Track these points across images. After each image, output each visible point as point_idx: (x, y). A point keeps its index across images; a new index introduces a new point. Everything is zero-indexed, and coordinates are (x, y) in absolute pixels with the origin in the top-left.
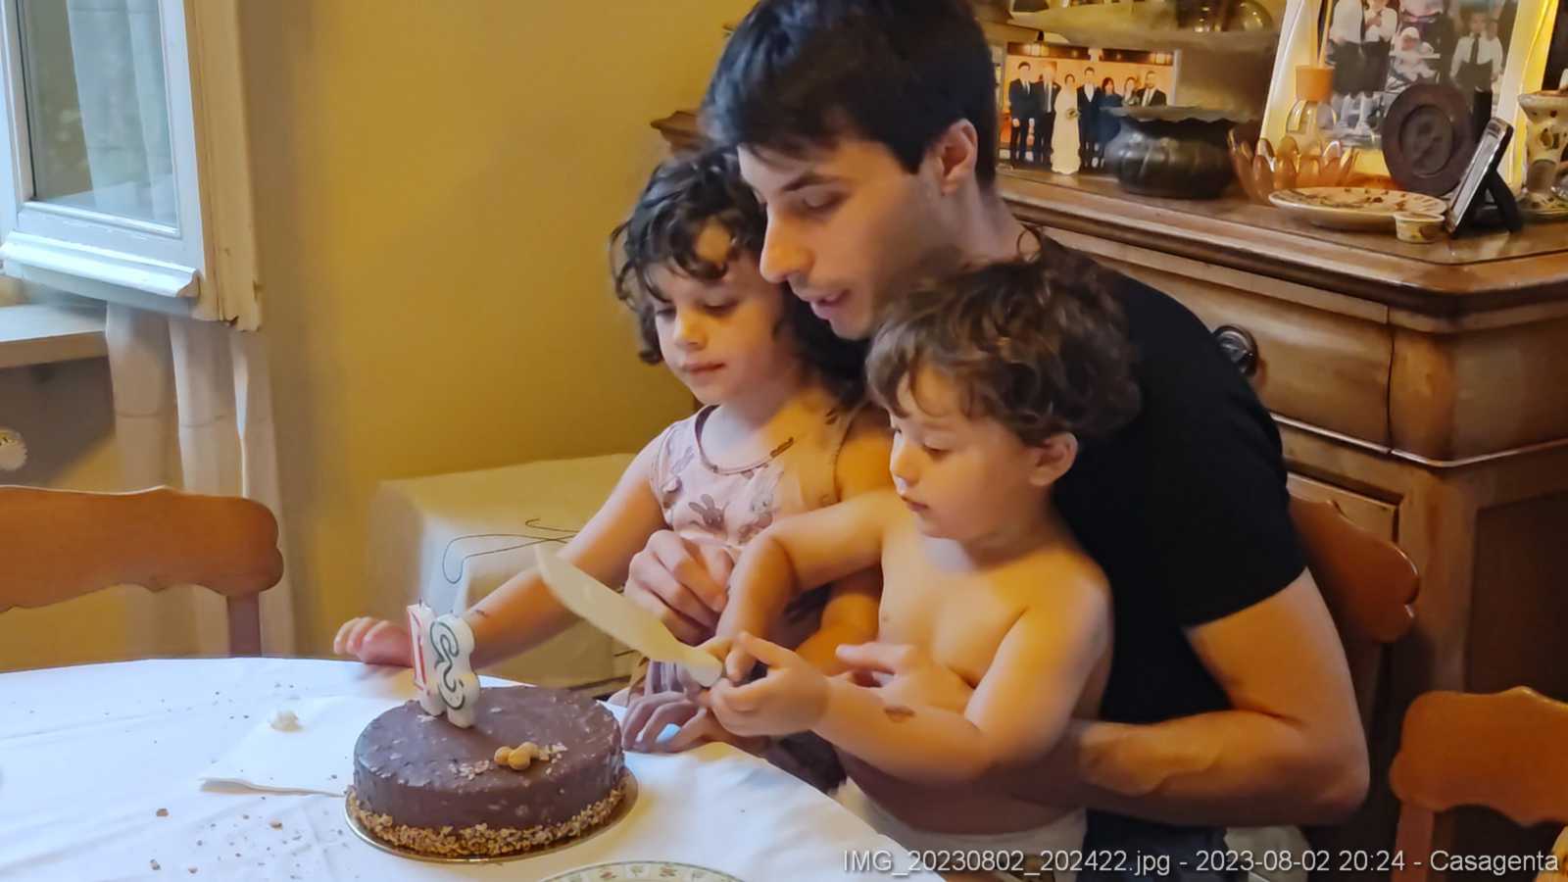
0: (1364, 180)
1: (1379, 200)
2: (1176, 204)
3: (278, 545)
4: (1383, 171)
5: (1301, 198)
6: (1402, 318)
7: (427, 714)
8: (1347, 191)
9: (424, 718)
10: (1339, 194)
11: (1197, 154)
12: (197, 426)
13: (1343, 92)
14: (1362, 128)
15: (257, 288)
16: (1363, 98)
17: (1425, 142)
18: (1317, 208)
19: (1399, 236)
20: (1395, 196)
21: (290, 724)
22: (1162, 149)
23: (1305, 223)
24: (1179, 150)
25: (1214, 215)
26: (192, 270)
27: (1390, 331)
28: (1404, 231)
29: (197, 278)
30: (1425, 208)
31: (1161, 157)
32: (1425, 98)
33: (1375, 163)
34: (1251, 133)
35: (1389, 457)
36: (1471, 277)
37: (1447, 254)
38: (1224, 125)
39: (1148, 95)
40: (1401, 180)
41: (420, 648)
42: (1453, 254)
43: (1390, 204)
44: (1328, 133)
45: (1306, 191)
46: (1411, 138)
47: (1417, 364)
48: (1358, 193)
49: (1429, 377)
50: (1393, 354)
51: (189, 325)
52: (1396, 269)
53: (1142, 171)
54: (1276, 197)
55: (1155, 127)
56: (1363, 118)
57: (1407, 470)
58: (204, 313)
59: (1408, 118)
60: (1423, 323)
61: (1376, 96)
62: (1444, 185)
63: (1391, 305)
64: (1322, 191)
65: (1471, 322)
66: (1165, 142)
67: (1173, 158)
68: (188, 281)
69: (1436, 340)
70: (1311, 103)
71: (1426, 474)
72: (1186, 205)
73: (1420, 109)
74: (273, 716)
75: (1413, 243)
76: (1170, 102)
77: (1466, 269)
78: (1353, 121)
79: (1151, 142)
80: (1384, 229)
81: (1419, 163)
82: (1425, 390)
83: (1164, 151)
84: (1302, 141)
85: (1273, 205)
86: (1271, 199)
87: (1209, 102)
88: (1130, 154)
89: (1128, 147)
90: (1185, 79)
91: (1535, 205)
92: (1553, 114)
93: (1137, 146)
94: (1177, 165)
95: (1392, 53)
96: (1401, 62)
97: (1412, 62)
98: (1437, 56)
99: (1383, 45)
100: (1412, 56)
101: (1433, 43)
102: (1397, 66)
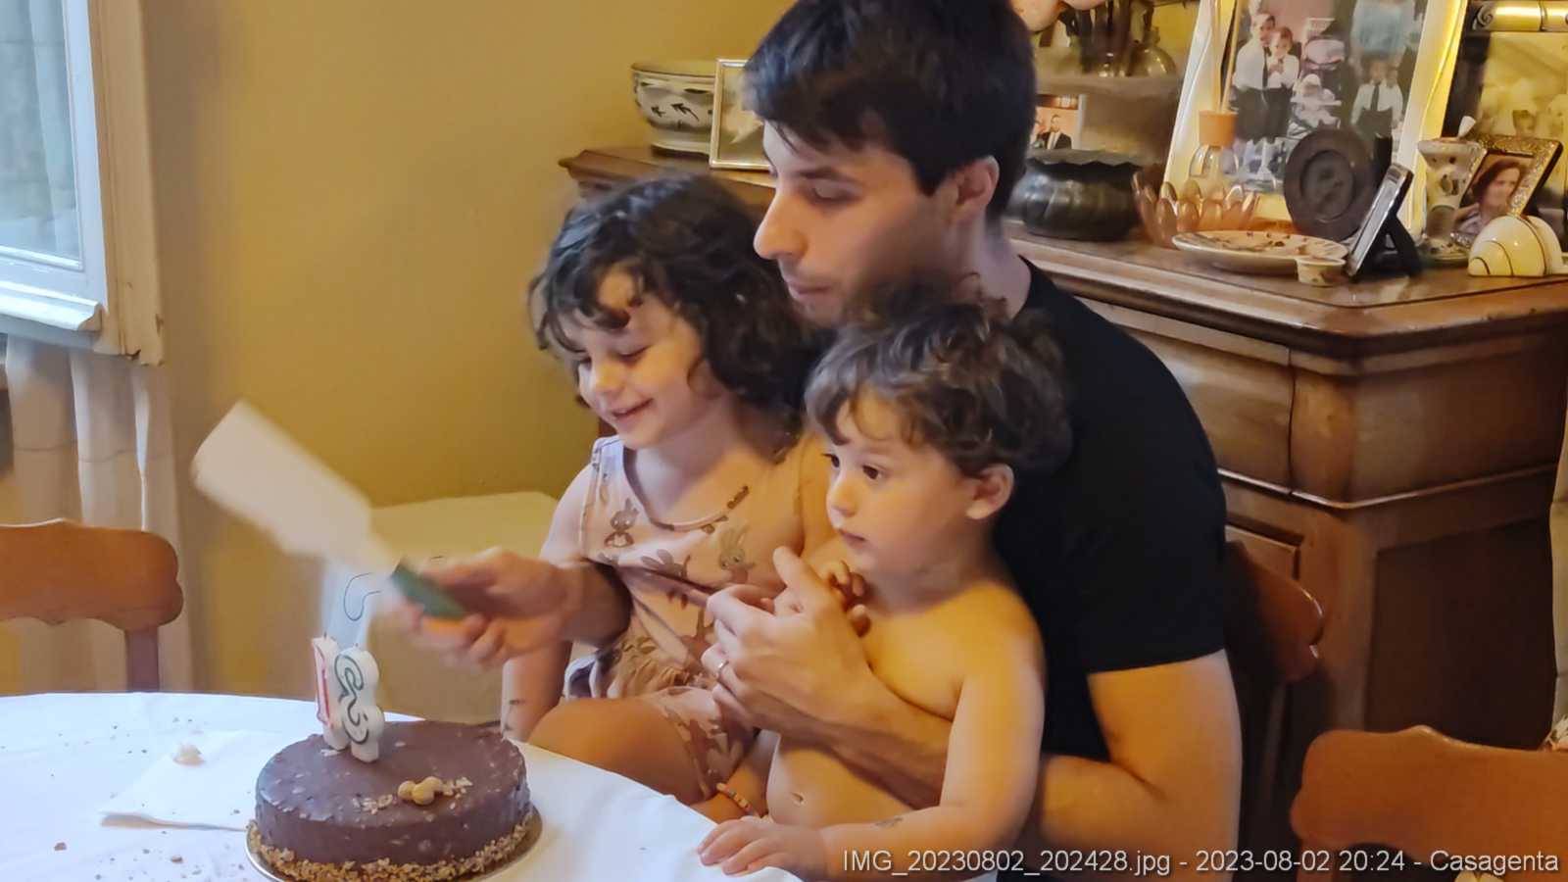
0: (1267, 225)
1: (1280, 244)
2: (1081, 246)
3: (178, 579)
4: (1287, 217)
5: (1203, 240)
6: (1303, 360)
7: (331, 748)
8: (1249, 235)
9: (327, 753)
10: (1242, 238)
11: (1102, 197)
12: (95, 461)
13: (1245, 137)
14: (1264, 173)
15: (159, 322)
16: (1265, 143)
17: (1326, 187)
18: (1219, 251)
19: (1301, 279)
20: (1297, 240)
21: (192, 758)
22: (1067, 192)
23: (1209, 265)
24: (1085, 193)
25: (1119, 256)
26: (94, 303)
27: (1291, 373)
28: (1305, 275)
29: (99, 310)
30: (1327, 252)
31: (1066, 200)
32: (1326, 144)
33: (1276, 208)
34: (1155, 178)
35: (1289, 499)
36: (1372, 321)
37: (1347, 297)
38: (1127, 169)
39: (1054, 139)
40: (1303, 223)
41: (324, 681)
42: (1354, 297)
43: (1292, 248)
44: (1231, 177)
45: (1209, 235)
46: (1313, 185)
47: (1318, 406)
48: (1260, 236)
49: (1330, 418)
50: (1294, 396)
51: (90, 359)
52: (1299, 312)
53: (1047, 213)
54: (1179, 239)
56: (1264, 164)
57: (1308, 512)
58: (106, 346)
59: (1309, 163)
60: (1325, 366)
61: (1278, 142)
62: (1345, 230)
63: (1294, 347)
64: (1225, 234)
65: (1372, 364)
66: (1070, 184)
67: (1078, 201)
68: (91, 315)
69: (1336, 381)
70: (1214, 148)
71: (1327, 516)
72: (1089, 247)
73: (1322, 154)
74: (176, 749)
75: (1314, 286)
76: (1075, 146)
77: (1366, 312)
78: (1255, 166)
79: (1057, 185)
80: (1286, 273)
81: (1320, 209)
82: (1325, 431)
83: (1068, 193)
84: (1204, 185)
85: (1176, 248)
86: (1175, 242)
87: (1114, 147)
88: (1035, 197)
89: (1033, 189)
90: (1089, 123)
91: (1434, 250)
92: (1452, 160)
93: (1043, 188)
94: (1082, 208)
95: (1293, 100)
96: (1304, 108)
97: (1313, 108)
98: (1338, 103)
99: (1285, 92)
100: (1313, 102)
101: (1334, 91)
102: (1302, 116)
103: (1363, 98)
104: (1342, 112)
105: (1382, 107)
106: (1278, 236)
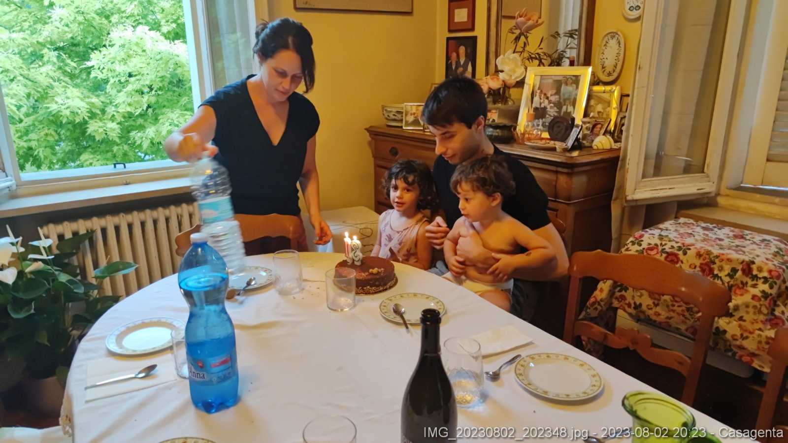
0: (542, 139)
1: (549, 143)
4: (548, 137)
5: (531, 142)
6: (559, 169)
10: (539, 142)
11: (506, 133)
13: (536, 119)
14: (541, 127)
16: (541, 120)
17: (559, 129)
18: (534, 144)
19: (557, 151)
20: (552, 142)
22: (498, 132)
23: (534, 148)
24: (501, 132)
25: (511, 147)
27: (557, 172)
30: (559, 145)
31: (497, 134)
33: (546, 135)
34: (515, 129)
35: (555, 201)
36: (573, 160)
37: (568, 154)
38: (511, 126)
39: (491, 120)
40: (554, 138)
42: (570, 154)
43: (552, 144)
44: (533, 128)
45: (532, 141)
46: (555, 129)
47: (563, 180)
48: (544, 141)
49: (565, 182)
50: (557, 178)
52: (557, 158)
53: (493, 137)
54: (527, 142)
55: (496, 127)
56: (541, 125)
57: (560, 204)
60: (565, 170)
61: (544, 120)
62: (564, 139)
63: (557, 166)
64: (535, 141)
65: (576, 170)
66: (498, 130)
67: (500, 134)
69: (567, 174)
70: (530, 121)
71: (564, 205)
73: (558, 122)
75: (561, 152)
76: (496, 121)
77: (575, 158)
78: (538, 125)
79: (495, 131)
80: (554, 149)
81: (557, 135)
82: (564, 185)
83: (497, 133)
84: (528, 130)
85: (527, 145)
86: (525, 143)
88: (490, 134)
89: (489, 132)
90: (499, 116)
91: (584, 144)
92: (589, 123)
93: (491, 131)
94: (502, 136)
95: (547, 110)
96: (550, 112)
97: (552, 112)
98: (558, 110)
99: (545, 108)
100: (552, 110)
101: (557, 107)
102: (549, 113)
103: (564, 108)
104: (559, 112)
105: (569, 111)
106: (548, 141)
